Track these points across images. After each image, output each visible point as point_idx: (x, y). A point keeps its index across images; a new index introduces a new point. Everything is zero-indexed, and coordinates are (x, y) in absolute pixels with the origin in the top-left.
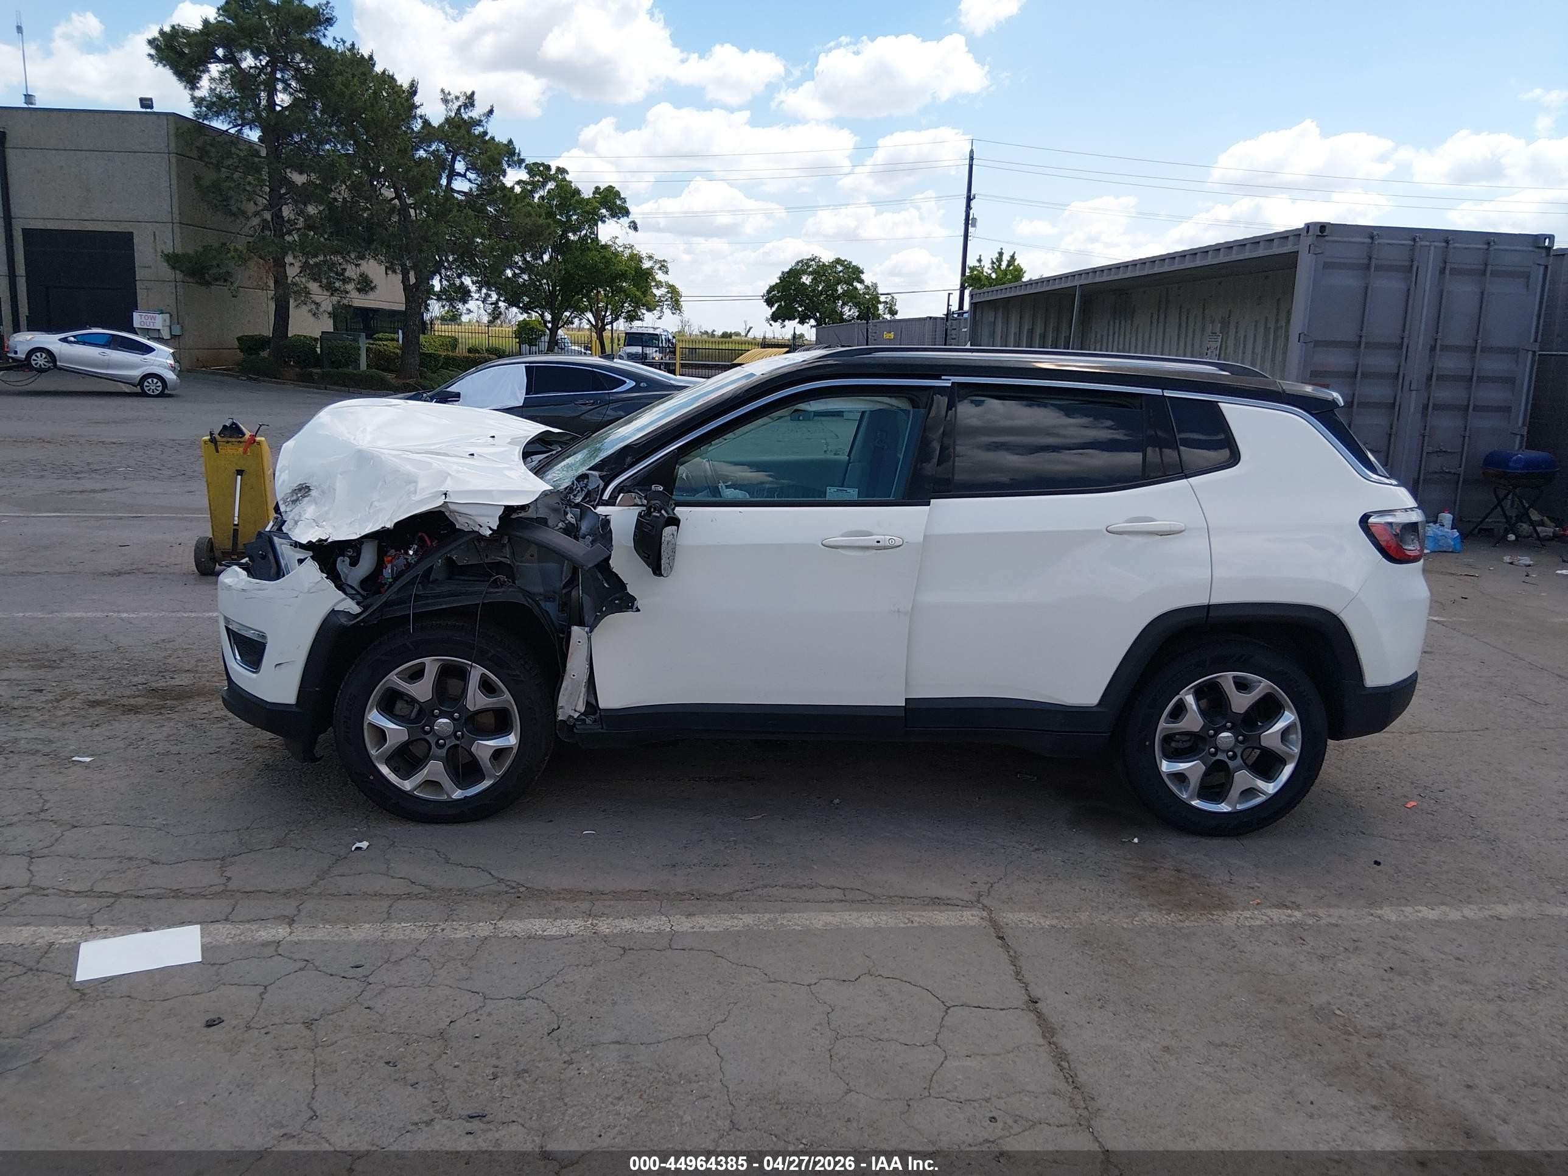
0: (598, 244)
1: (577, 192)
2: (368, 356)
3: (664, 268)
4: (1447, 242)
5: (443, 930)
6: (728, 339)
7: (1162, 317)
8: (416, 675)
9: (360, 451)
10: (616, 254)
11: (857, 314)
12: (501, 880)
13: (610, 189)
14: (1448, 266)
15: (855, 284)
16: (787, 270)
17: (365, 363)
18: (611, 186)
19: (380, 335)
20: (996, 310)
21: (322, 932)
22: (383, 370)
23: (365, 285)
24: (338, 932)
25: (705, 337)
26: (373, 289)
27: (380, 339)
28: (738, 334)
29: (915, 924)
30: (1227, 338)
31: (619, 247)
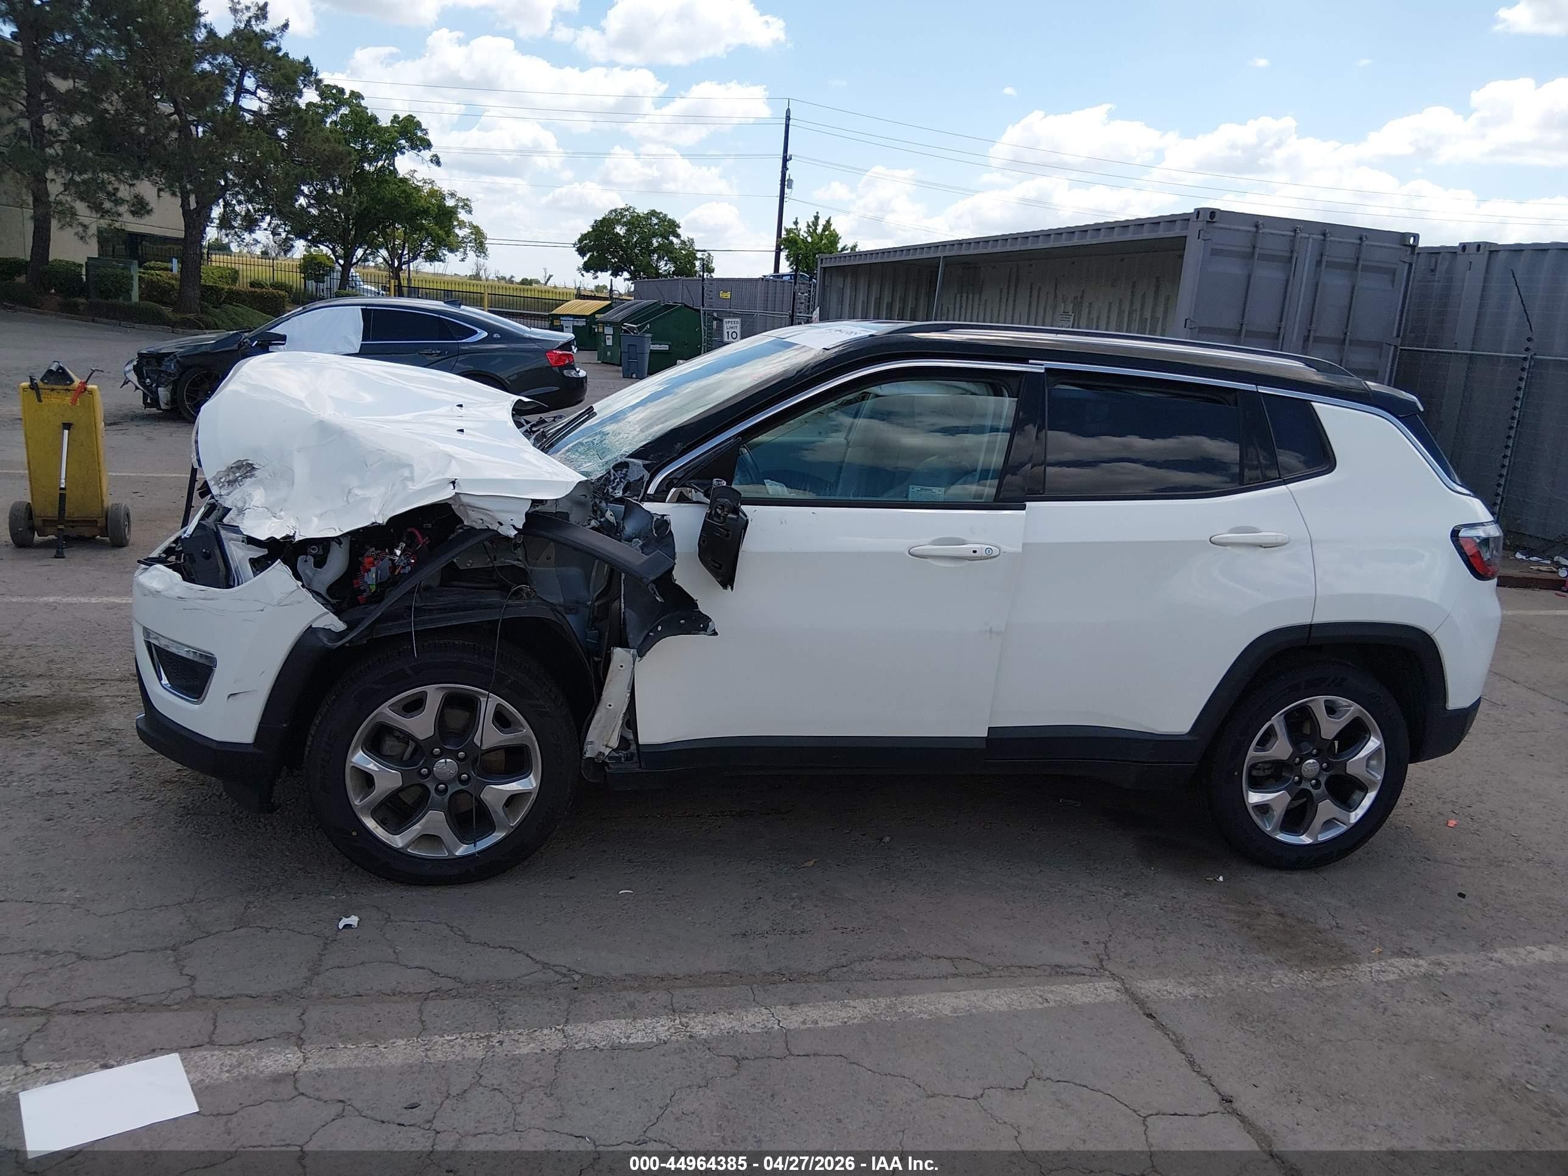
0: (396, 177)
1: (374, 119)
2: (140, 287)
3: (467, 206)
4: (1324, 235)
5: (501, 1043)
6: (529, 287)
7: (1012, 292)
8: (414, 706)
9: (322, 422)
10: (418, 189)
11: (673, 269)
12: (546, 966)
13: (410, 119)
14: (1325, 258)
15: (671, 238)
16: (600, 218)
17: (138, 294)
18: (411, 116)
19: (152, 264)
20: (845, 277)
21: (347, 1057)
22: (155, 302)
23: (140, 208)
24: (366, 1054)
25: (503, 282)
26: (149, 212)
27: (152, 268)
28: (538, 282)
29: (1052, 1004)
30: (1079, 318)
31: (418, 181)
